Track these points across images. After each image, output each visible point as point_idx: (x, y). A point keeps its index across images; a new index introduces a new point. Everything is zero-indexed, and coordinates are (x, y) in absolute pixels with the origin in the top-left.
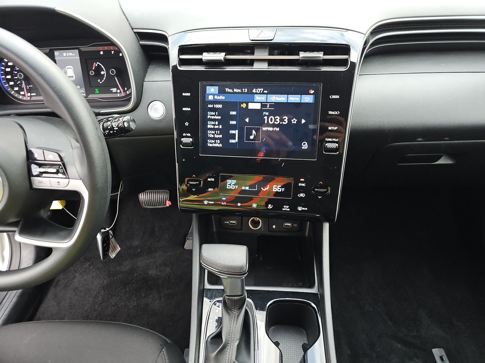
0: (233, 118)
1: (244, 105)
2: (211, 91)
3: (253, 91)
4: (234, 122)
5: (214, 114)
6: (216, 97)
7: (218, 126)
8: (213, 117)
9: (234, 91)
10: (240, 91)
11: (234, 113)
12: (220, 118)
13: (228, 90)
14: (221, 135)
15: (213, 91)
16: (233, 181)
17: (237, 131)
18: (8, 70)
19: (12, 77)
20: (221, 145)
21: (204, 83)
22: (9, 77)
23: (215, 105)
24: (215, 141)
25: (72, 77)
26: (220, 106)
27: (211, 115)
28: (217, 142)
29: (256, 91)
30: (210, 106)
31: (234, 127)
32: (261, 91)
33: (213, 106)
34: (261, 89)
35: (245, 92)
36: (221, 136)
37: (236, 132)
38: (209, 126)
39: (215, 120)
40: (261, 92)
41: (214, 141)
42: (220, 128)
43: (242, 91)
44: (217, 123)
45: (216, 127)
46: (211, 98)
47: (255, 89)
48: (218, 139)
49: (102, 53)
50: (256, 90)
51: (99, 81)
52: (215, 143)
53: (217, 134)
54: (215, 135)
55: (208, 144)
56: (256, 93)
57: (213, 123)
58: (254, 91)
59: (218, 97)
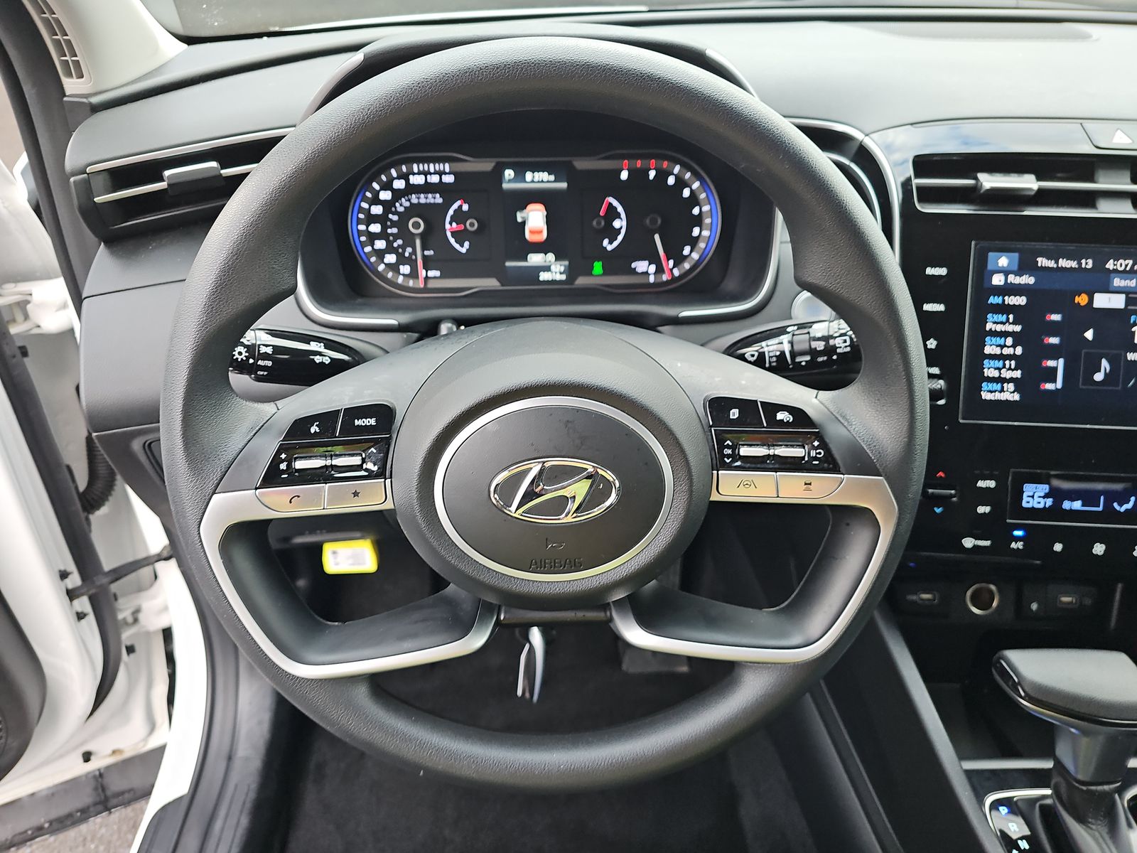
0: (1054, 329)
1: (1082, 300)
2: (1000, 265)
3: (1107, 266)
4: (1054, 340)
5: (1004, 318)
6: (1012, 278)
7: (1012, 349)
8: (999, 328)
9: (1060, 266)
10: (1074, 264)
11: (1056, 317)
12: (1018, 328)
13: (1043, 262)
14: (1019, 372)
15: (1005, 265)
16: (1040, 486)
17: (1061, 361)
18: (377, 210)
19: (384, 228)
20: (1016, 397)
21: (985, 244)
22: (375, 228)
23: (1006, 298)
24: (1003, 387)
25: (540, 232)
26: (1021, 301)
27: (995, 323)
28: (1005, 390)
29: (1115, 265)
30: (994, 300)
31: (1054, 352)
32: (1126, 266)
33: (1004, 301)
34: (1127, 261)
35: (1087, 267)
36: (1018, 374)
37: (1061, 364)
38: (988, 350)
39: (1005, 334)
40: (1128, 269)
41: (999, 387)
42: (1016, 353)
43: (1080, 264)
44: (1009, 341)
45: (1006, 351)
46: (998, 280)
47: (1111, 261)
48: (1011, 380)
49: (624, 175)
50: (1115, 263)
51: (606, 242)
52: (1002, 390)
53: (1010, 369)
54: (1003, 371)
55: (982, 393)
56: (1116, 271)
57: (1001, 341)
58: (1110, 265)
59: (1018, 277)
